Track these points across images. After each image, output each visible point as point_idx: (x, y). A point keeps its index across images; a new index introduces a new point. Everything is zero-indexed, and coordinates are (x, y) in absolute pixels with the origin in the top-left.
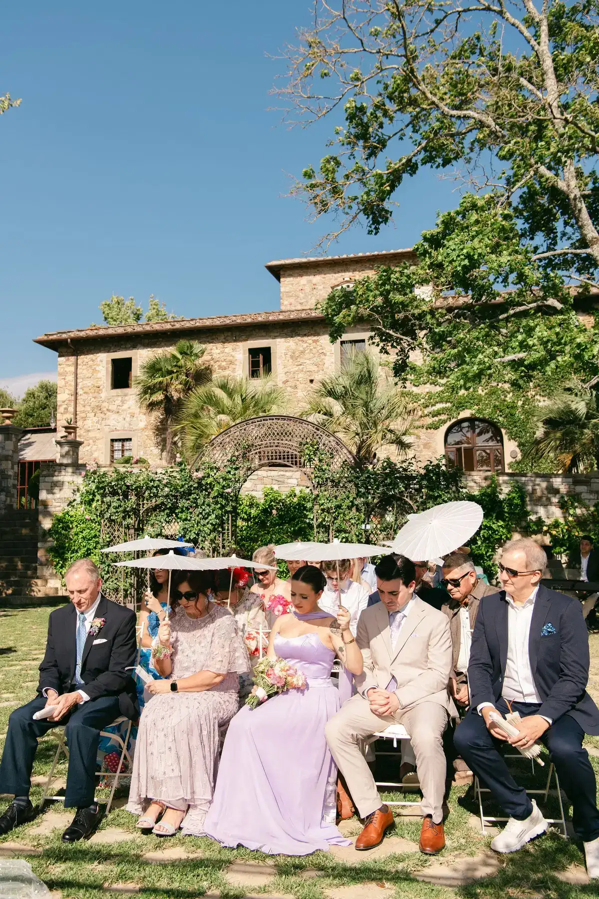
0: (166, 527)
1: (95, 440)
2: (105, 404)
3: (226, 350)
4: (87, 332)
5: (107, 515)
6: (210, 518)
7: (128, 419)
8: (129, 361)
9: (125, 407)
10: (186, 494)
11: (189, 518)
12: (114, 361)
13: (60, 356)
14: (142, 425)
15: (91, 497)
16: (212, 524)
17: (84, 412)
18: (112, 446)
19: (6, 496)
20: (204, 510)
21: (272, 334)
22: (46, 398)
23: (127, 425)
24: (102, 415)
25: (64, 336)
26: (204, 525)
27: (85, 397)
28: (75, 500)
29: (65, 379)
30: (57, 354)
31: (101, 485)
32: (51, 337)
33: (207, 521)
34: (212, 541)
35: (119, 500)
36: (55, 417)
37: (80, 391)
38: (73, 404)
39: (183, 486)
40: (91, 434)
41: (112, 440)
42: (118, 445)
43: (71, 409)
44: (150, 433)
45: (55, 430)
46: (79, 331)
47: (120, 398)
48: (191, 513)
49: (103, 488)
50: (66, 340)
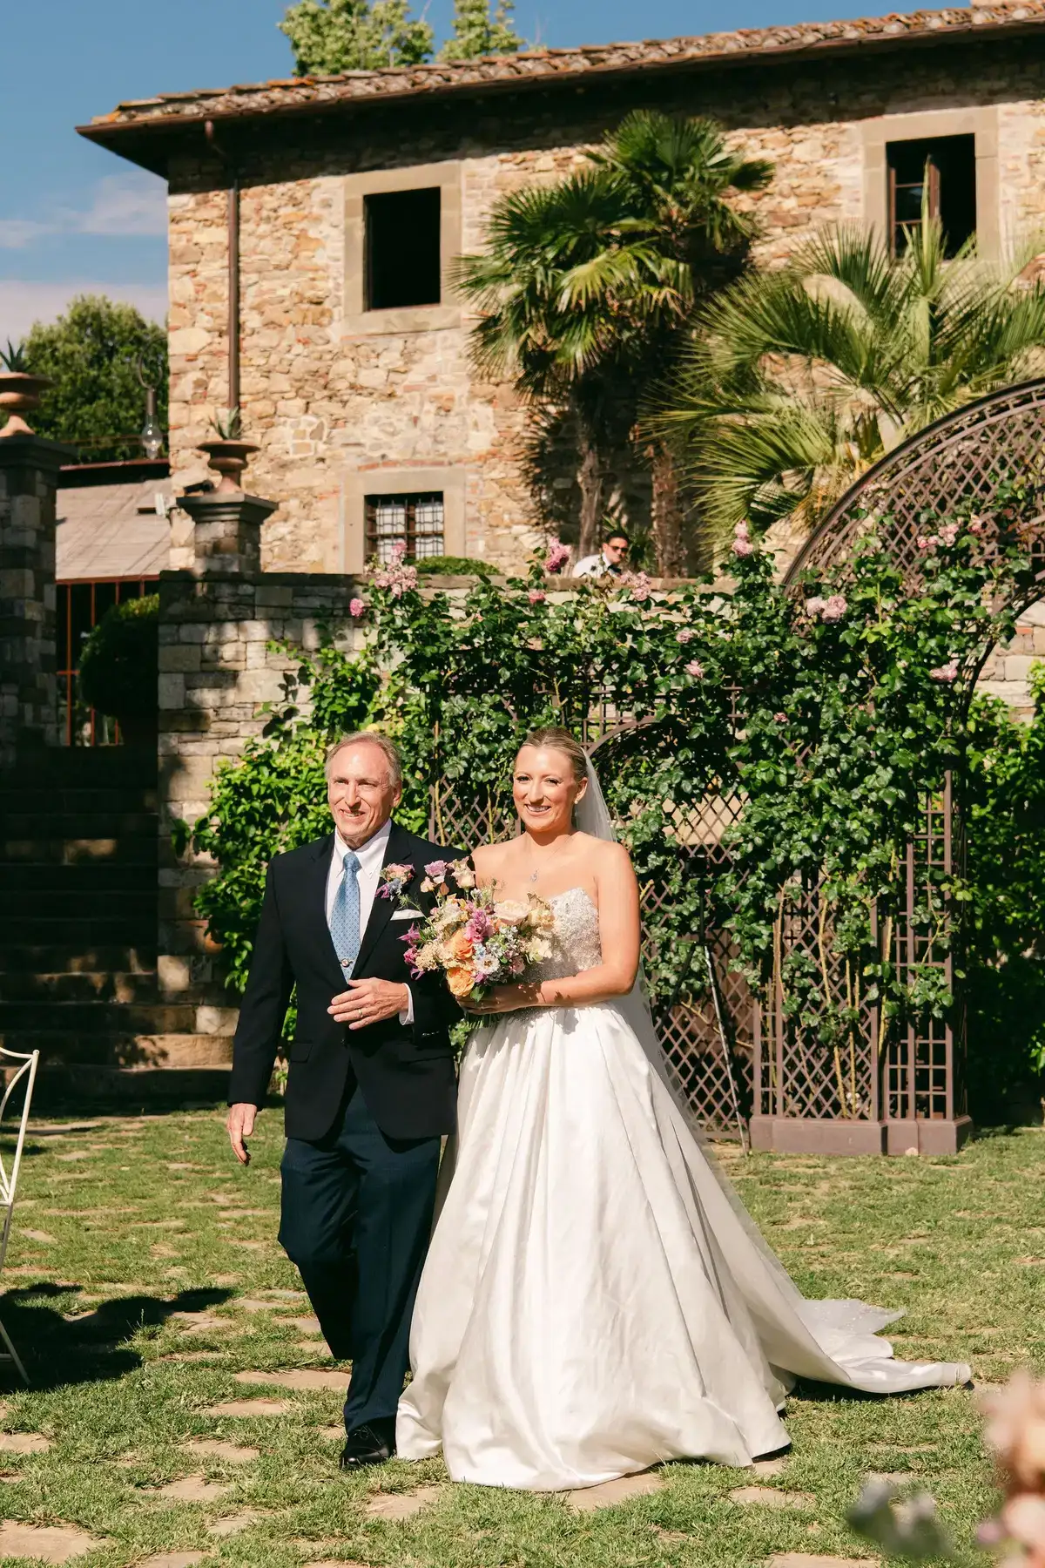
0: (678, 816)
1: (309, 499)
2: (346, 366)
3: (800, 152)
4: (276, 94)
5: (456, 767)
6: (870, 781)
7: (428, 420)
8: (428, 200)
9: (416, 376)
10: (768, 691)
11: (783, 779)
12: (375, 204)
13: (173, 190)
14: (480, 441)
15: (353, 701)
16: (879, 806)
17: (265, 395)
18: (371, 521)
19: (22, 699)
20: (846, 749)
21: (983, 85)
22: (96, 361)
23: (424, 445)
24: (335, 408)
25: (190, 110)
26: (845, 812)
27: (267, 339)
28: (291, 713)
29: (193, 274)
30: (165, 183)
31: (429, 651)
32: (142, 118)
33: (857, 793)
34: (877, 873)
35: (498, 707)
36: (161, 416)
37: (250, 319)
38: (224, 364)
39: (760, 655)
40: (294, 479)
41: (373, 501)
42: (391, 519)
43: (220, 386)
44: (510, 471)
45: (161, 470)
46: (240, 92)
47: (398, 343)
48: (791, 761)
49: (440, 661)
50: (196, 125)
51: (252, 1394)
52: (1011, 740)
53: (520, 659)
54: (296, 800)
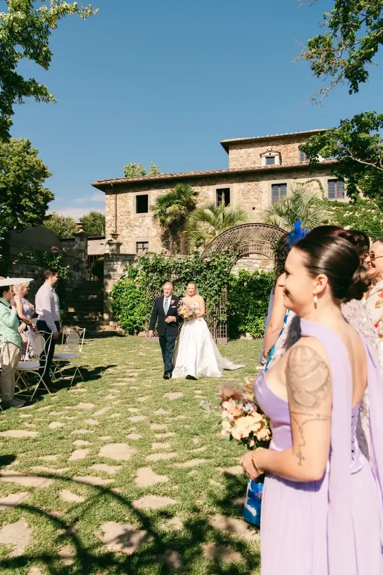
0: (185, 292)
1: (127, 242)
2: (133, 222)
3: (203, 190)
4: (122, 180)
5: (150, 284)
6: (214, 286)
7: (146, 230)
8: (146, 197)
9: (144, 223)
10: (199, 272)
11: (201, 286)
12: (138, 197)
13: (106, 194)
14: (154, 234)
15: (134, 274)
16: (216, 290)
17: (120, 226)
18: (137, 246)
19: (82, 273)
20: (211, 281)
21: (231, 181)
22: (94, 221)
23: (146, 234)
24: (131, 228)
25: (109, 182)
26: (210, 291)
27: (121, 217)
28: (125, 275)
29: (109, 207)
30: (105, 193)
31: (146, 266)
32: (101, 183)
33: (212, 288)
34: (215, 300)
35: (157, 275)
36: (104, 229)
37: (118, 215)
38: (114, 222)
39: (197, 267)
40: (125, 239)
41: (137, 243)
42: (140, 246)
43: (113, 225)
44: (159, 239)
45: (104, 238)
46: (117, 179)
47: (141, 219)
48: (202, 283)
49: (148, 268)
50: (110, 184)
51: (119, 382)
52: (235, 280)
53: (161, 268)
54: (125, 289)
